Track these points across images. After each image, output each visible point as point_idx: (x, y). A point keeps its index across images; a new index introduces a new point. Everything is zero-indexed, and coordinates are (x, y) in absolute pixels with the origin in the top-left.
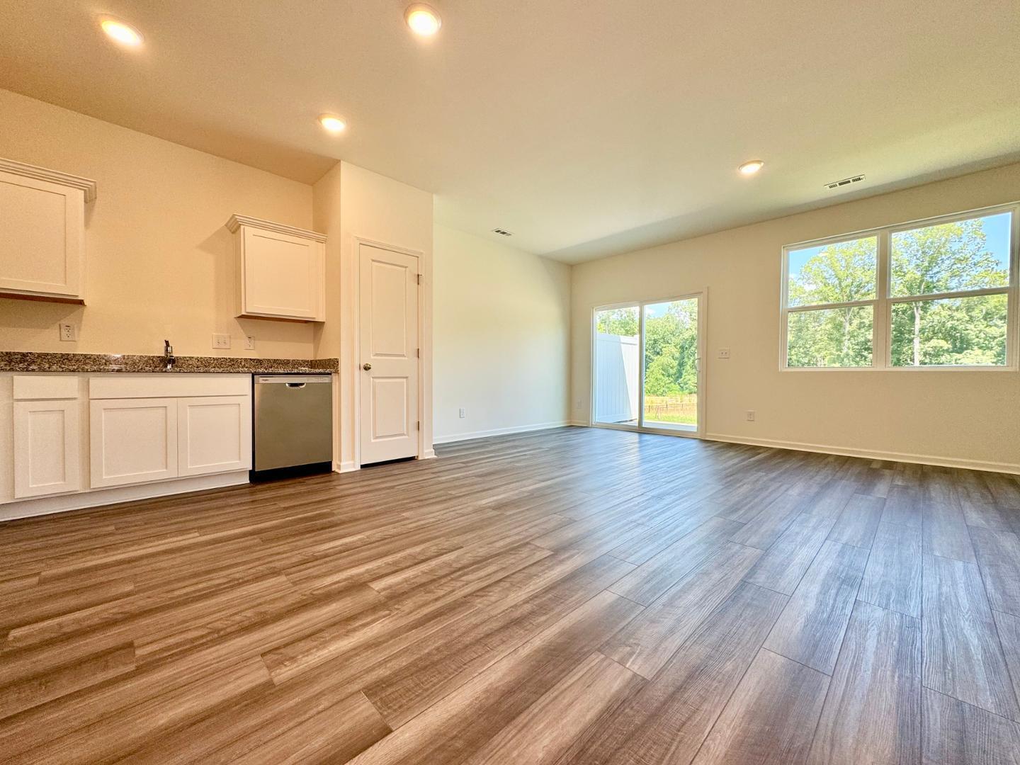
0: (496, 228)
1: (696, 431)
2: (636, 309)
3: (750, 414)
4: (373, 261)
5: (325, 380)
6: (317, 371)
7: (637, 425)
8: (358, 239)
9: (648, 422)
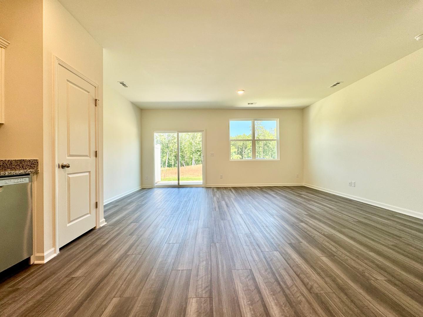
0: (121, 81)
1: (202, 184)
2: (175, 135)
3: (221, 176)
4: (68, 81)
5: (26, 180)
6: (18, 172)
7: (177, 184)
8: (58, 59)
9: (182, 183)
